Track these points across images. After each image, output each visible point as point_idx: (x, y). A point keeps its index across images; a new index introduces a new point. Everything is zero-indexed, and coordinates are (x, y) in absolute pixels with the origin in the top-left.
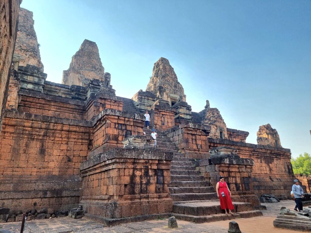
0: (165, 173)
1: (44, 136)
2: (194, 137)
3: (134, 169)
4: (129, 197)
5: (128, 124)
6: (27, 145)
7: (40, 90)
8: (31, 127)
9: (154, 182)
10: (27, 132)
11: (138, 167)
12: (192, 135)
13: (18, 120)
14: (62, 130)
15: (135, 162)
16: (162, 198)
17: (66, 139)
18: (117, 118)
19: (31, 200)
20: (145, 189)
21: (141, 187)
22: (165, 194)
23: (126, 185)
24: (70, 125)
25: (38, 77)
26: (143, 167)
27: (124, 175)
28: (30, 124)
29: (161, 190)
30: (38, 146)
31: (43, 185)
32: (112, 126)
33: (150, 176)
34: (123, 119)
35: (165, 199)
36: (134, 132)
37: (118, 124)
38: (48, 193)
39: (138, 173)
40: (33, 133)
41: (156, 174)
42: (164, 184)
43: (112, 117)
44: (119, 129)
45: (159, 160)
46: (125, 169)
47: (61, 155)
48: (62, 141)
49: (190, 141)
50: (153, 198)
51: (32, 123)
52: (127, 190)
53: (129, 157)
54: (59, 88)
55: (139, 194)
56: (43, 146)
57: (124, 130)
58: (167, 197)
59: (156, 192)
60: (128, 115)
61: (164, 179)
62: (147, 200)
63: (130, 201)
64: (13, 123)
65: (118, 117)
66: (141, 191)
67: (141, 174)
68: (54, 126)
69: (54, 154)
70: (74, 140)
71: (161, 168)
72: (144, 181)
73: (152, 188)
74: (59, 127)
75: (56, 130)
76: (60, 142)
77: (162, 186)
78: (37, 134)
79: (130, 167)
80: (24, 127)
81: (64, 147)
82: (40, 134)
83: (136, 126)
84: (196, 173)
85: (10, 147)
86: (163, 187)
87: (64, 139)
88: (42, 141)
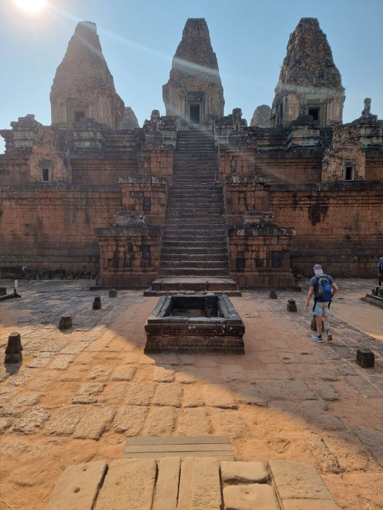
0: (152, 249)
1: (86, 205)
2: (242, 195)
3: (117, 246)
4: (112, 269)
5: (145, 190)
6: (74, 216)
7: (97, 147)
8: (74, 198)
9: (139, 257)
10: (72, 203)
11: (121, 244)
12: (240, 192)
13: (61, 193)
14: (101, 198)
15: (116, 239)
16: (148, 272)
17: (106, 207)
18: (131, 185)
19: (81, 264)
20: (129, 263)
21: (125, 262)
22: (150, 269)
23: (109, 260)
24: (106, 192)
25: (93, 131)
26: (125, 244)
27: (108, 251)
28: (72, 196)
29: (147, 264)
30: (83, 216)
31: (89, 251)
32: (127, 195)
33: (134, 252)
34: (138, 185)
35: (151, 273)
36: (154, 198)
37: (134, 192)
38: (93, 258)
39: (122, 249)
40: (77, 203)
41: (141, 250)
42: (150, 259)
43: (125, 185)
44: (135, 198)
45: (142, 237)
46: (108, 245)
47: (104, 222)
48: (103, 209)
49: (236, 201)
50: (138, 272)
51: (74, 195)
52: (111, 263)
53: (108, 235)
54: (122, 136)
55: (123, 267)
56: (87, 215)
57: (141, 197)
58: (153, 271)
59: (141, 266)
60: (143, 181)
61: (150, 255)
62: (130, 273)
63: (114, 273)
64: (59, 196)
65: (133, 184)
66: (125, 265)
67: (124, 250)
68: (92, 195)
69: (98, 222)
70: (114, 207)
71: (146, 244)
72: (128, 256)
73: (137, 262)
74: (97, 196)
75: (95, 198)
76: (101, 210)
77: (148, 261)
78: (80, 204)
79: (112, 244)
80: (68, 198)
81: (106, 215)
82: (82, 204)
83: (156, 191)
84: (221, 245)
85: (61, 218)
86: (150, 262)
87: (104, 207)
88: (86, 210)
